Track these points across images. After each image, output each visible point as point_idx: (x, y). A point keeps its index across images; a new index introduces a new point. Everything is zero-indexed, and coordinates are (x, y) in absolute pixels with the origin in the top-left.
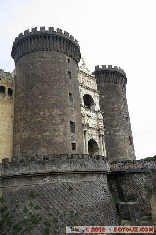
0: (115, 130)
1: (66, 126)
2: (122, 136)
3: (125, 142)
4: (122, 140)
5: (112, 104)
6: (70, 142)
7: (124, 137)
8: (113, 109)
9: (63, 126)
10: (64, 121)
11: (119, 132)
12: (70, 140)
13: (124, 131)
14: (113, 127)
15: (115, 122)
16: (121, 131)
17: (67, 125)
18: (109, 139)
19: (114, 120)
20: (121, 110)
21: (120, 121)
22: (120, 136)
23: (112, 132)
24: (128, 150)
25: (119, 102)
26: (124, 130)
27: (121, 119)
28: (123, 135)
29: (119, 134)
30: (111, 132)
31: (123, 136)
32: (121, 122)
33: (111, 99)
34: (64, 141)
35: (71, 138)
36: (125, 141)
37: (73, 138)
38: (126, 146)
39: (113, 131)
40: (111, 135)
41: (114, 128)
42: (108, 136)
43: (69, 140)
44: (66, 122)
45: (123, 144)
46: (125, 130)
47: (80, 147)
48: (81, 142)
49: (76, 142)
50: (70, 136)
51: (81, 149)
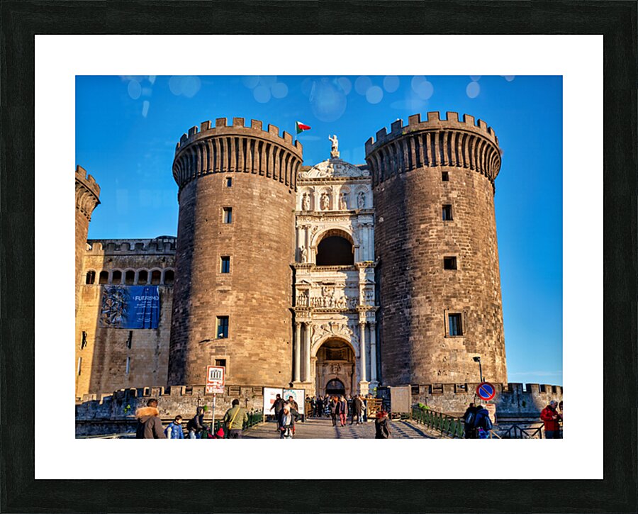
0: (401, 305)
1: (205, 328)
2: (418, 316)
3: (429, 333)
4: (417, 327)
5: (398, 232)
6: (210, 358)
7: (427, 319)
8: (401, 247)
9: (201, 329)
10: (202, 319)
11: (410, 307)
12: (211, 354)
13: (430, 301)
14: (396, 296)
15: (403, 281)
16: (418, 302)
17: (208, 326)
18: (385, 329)
19: (400, 278)
20: (427, 242)
21: (420, 274)
22: (412, 317)
23: (393, 310)
24: (439, 352)
25: (422, 221)
26: (427, 298)
27: (421, 270)
28: (423, 313)
29: (410, 314)
30: (390, 311)
31: (424, 316)
32: (420, 278)
33: (398, 219)
34: (198, 358)
35: (214, 351)
36: (428, 330)
37: (219, 349)
38: (430, 344)
39: (394, 307)
40: (390, 318)
41: (399, 299)
42: (384, 324)
43: (209, 355)
44: (206, 319)
45: (422, 338)
46: (433, 300)
47: (242, 365)
48: (247, 355)
49: (229, 356)
50: (212, 348)
51: (245, 370)
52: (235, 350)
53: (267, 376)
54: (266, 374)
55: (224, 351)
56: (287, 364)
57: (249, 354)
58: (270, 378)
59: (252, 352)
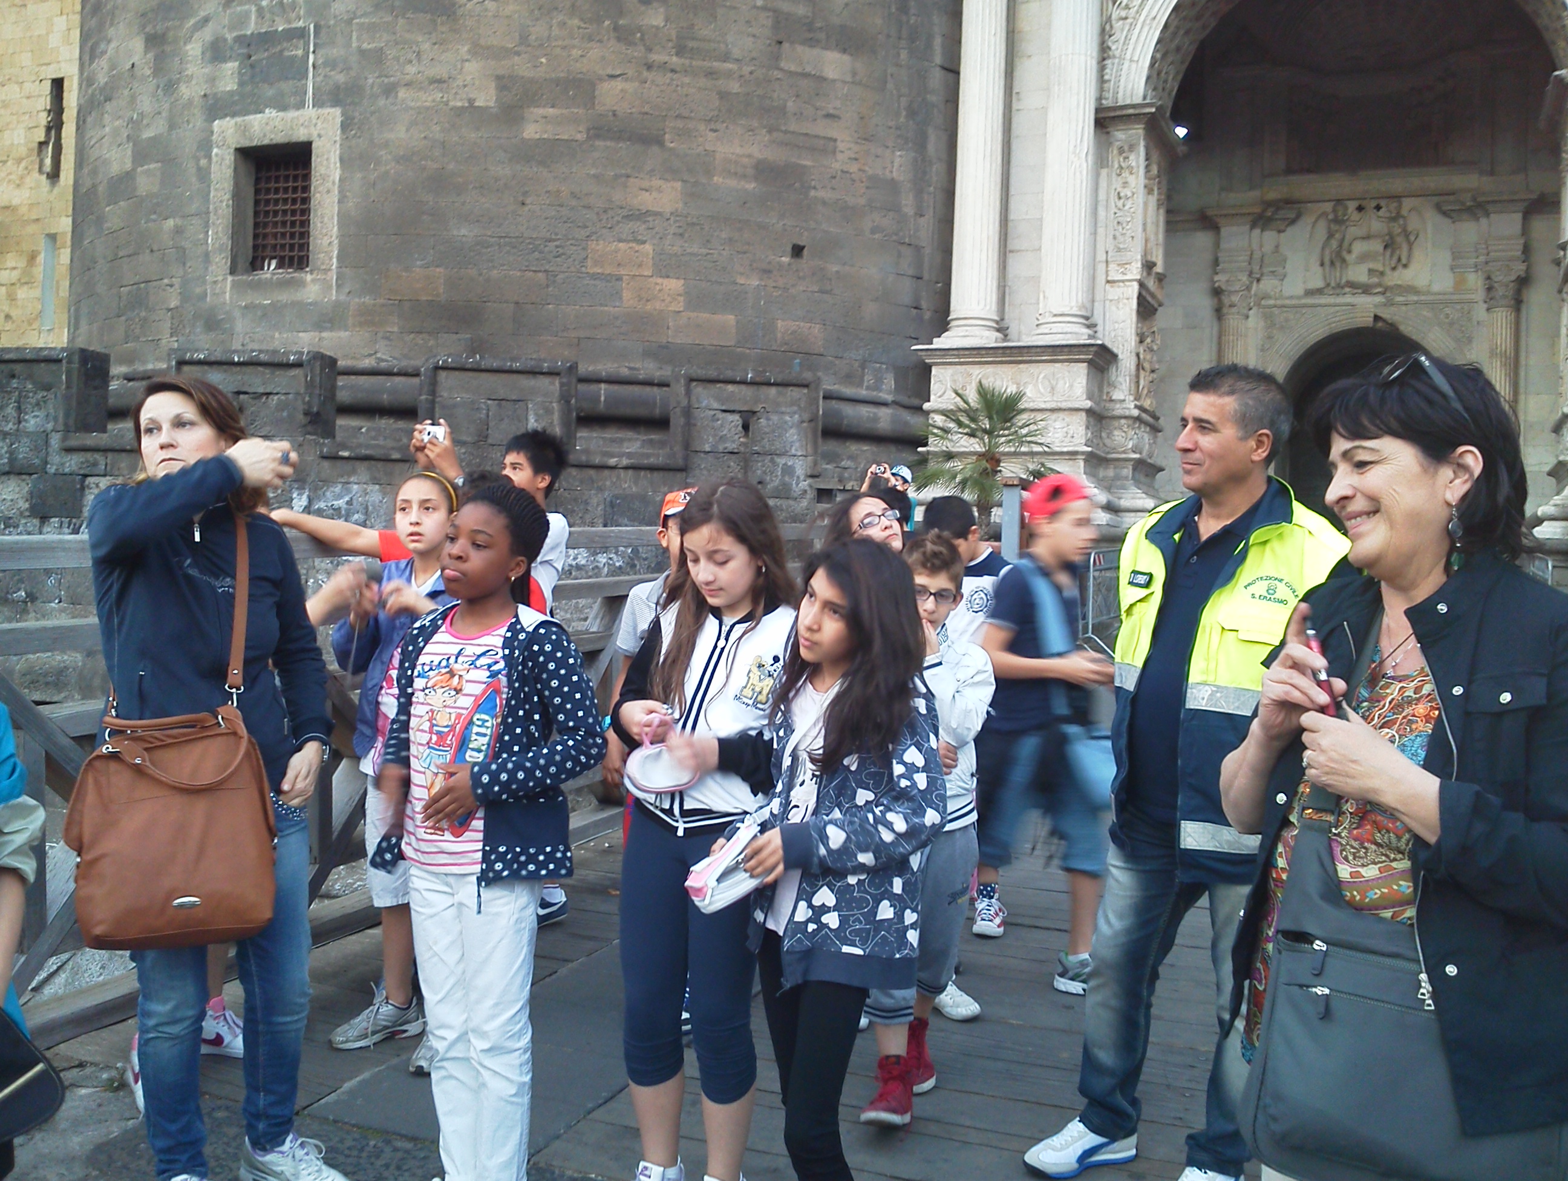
6: (205, 145)
12: (214, 108)
35: (230, 76)
37: (268, 61)
47: (439, 182)
48: (486, 98)
49: (335, 114)
50: (216, 52)
51: (464, 232)
52: (376, 58)
53: (674, 285)
54: (665, 267)
55: (297, 70)
56: (875, 182)
57: (503, 83)
58: (696, 300)
59: (522, 67)
